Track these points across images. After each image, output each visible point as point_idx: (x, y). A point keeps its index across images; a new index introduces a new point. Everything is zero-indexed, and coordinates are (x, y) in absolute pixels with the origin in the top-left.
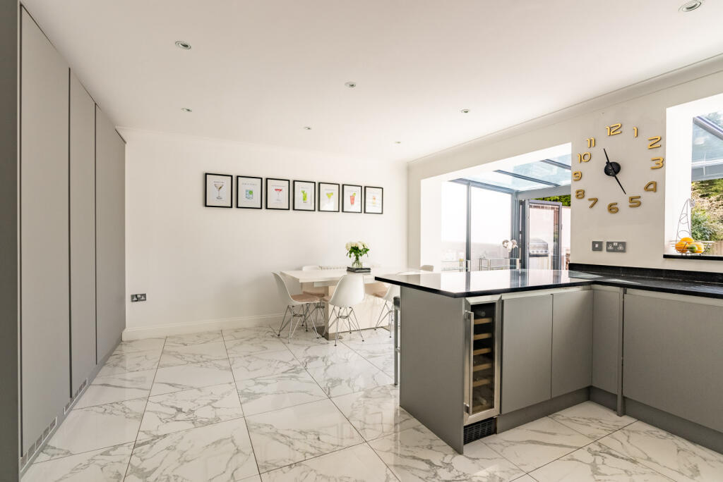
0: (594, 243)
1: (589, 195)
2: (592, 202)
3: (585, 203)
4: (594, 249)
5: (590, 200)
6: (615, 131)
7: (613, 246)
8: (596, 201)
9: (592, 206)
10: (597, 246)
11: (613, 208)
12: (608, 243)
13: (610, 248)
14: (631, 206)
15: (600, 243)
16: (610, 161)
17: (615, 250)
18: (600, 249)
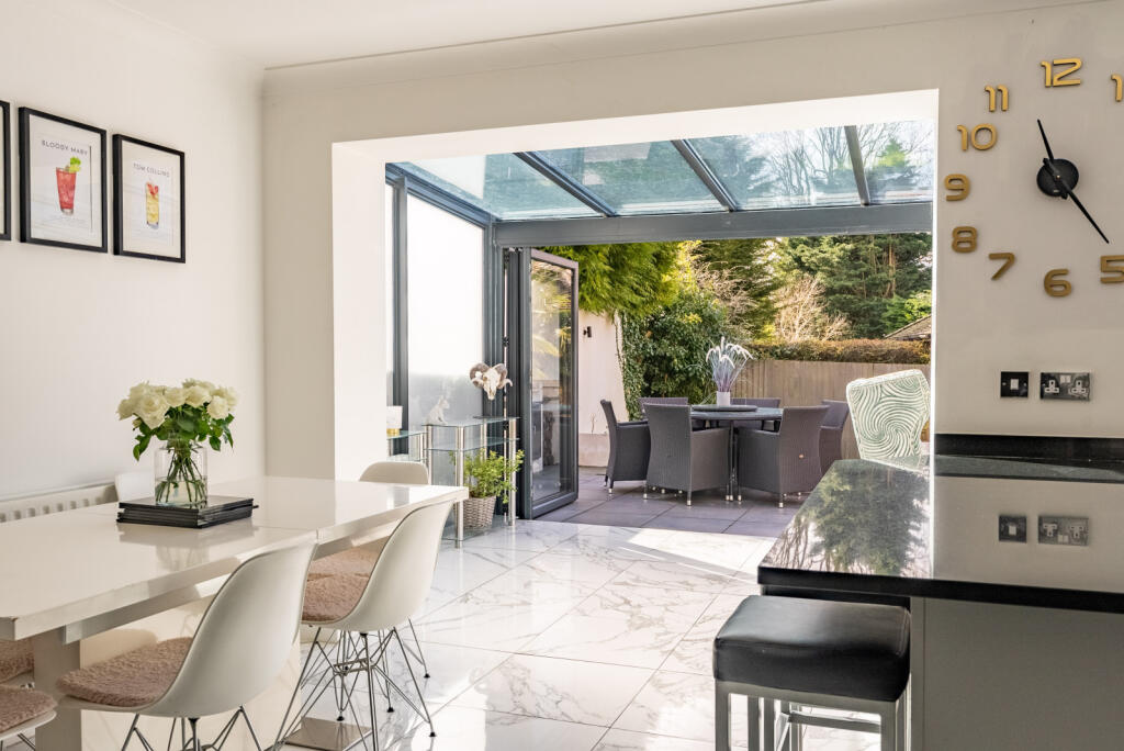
0: (1006, 377)
1: (988, 244)
2: (999, 264)
3: (978, 265)
4: (1006, 392)
5: (993, 257)
6: (1062, 76)
7: (1057, 385)
8: (1008, 260)
9: (997, 276)
10: (1013, 384)
11: (1056, 284)
12: (1046, 378)
13: (1052, 389)
14: (1104, 281)
15: (1023, 377)
16: (1055, 158)
17: (1062, 394)
18: (1022, 393)
